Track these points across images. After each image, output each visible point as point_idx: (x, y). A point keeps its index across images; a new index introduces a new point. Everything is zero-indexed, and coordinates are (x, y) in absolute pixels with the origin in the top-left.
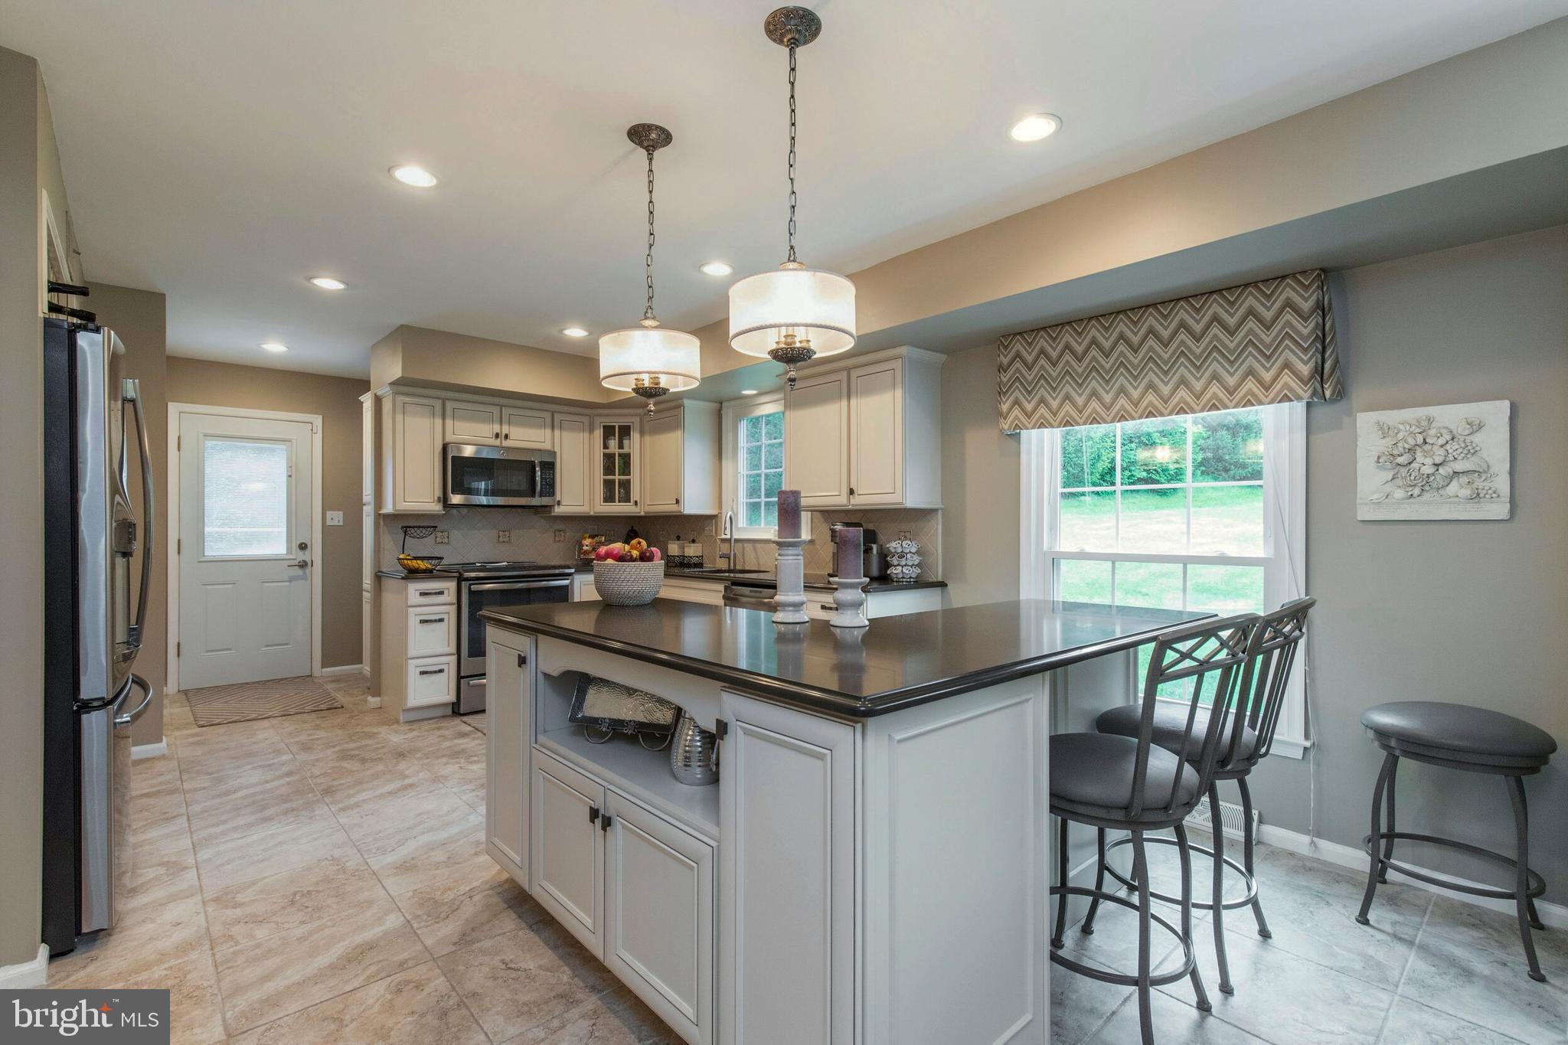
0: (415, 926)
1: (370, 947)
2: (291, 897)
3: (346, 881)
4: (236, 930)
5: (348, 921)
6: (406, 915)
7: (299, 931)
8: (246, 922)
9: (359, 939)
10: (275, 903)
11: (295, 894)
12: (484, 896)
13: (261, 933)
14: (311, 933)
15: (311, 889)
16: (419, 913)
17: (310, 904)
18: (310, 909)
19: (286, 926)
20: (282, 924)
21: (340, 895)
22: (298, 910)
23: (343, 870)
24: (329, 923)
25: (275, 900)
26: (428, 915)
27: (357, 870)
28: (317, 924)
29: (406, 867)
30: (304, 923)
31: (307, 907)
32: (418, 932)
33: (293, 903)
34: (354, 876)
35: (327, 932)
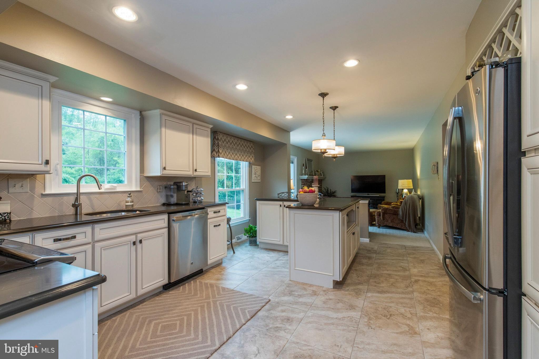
0: (366, 291)
1: (379, 292)
2: (390, 318)
3: (372, 313)
4: (409, 316)
5: (379, 300)
6: (365, 294)
7: (392, 305)
8: (406, 316)
9: (380, 295)
10: (396, 319)
11: (389, 319)
12: (345, 288)
13: (402, 310)
14: (390, 302)
15: (383, 317)
16: (362, 293)
17: (386, 312)
18: (387, 310)
19: (395, 308)
20: (396, 310)
21: (377, 310)
22: (390, 311)
23: (370, 319)
24: (384, 302)
25: (396, 320)
26: (361, 291)
27: (366, 316)
28: (387, 304)
29: (352, 307)
30: (391, 307)
31: (387, 311)
32: (367, 289)
33: (391, 315)
34: (368, 314)
35: (386, 301)
